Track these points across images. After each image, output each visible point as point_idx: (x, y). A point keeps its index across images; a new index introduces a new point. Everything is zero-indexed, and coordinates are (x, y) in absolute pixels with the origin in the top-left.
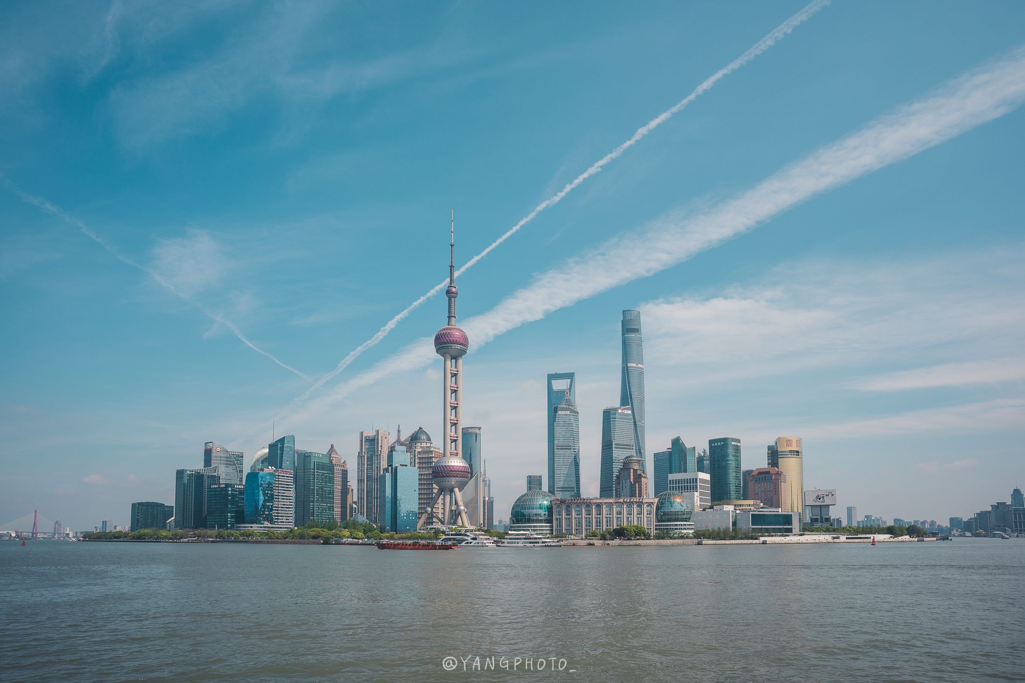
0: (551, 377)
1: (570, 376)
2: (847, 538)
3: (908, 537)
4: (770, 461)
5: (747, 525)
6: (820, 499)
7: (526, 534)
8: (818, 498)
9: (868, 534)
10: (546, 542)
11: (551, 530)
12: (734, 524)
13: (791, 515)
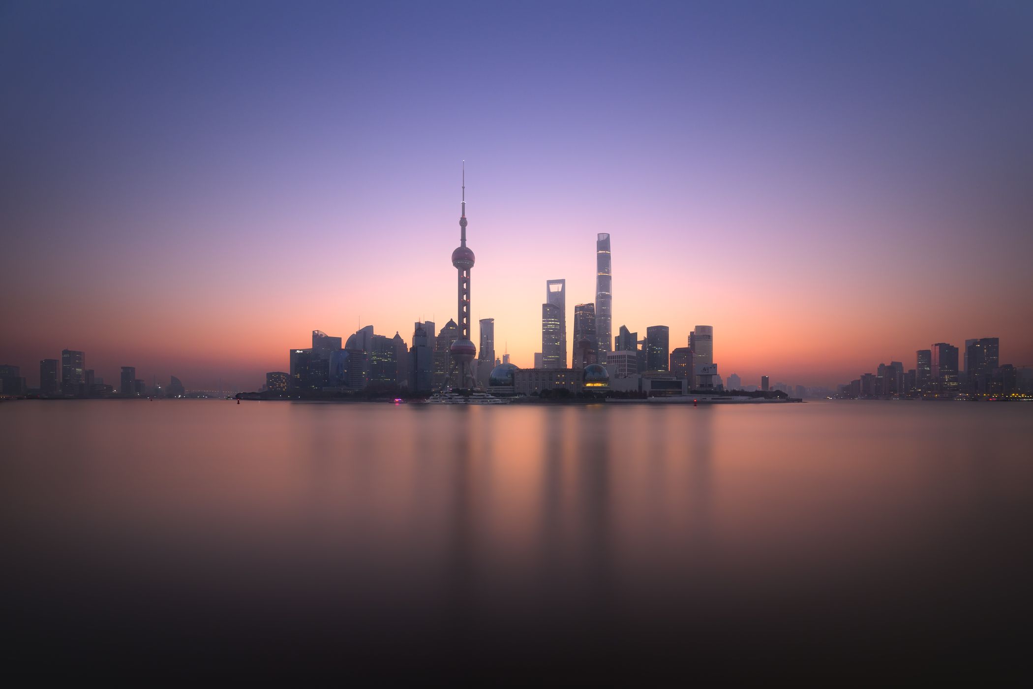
0: (550, 282)
1: (563, 282)
2: (712, 399)
3: (763, 398)
4: (690, 343)
5: (647, 387)
6: (705, 370)
7: (484, 395)
8: (704, 369)
9: (731, 396)
10: (496, 401)
11: (513, 391)
12: (640, 387)
13: (681, 382)
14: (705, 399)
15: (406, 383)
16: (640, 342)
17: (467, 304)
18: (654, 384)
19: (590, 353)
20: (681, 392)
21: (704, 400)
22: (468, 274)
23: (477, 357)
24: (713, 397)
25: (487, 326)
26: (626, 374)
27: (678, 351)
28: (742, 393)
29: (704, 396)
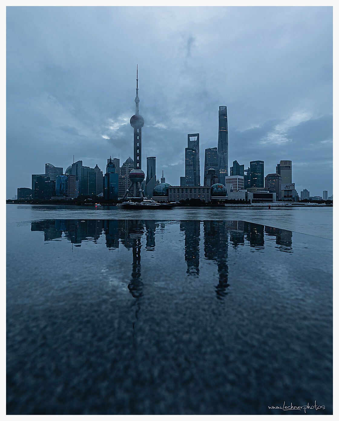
0: (189, 136)
1: (198, 135)
4: (277, 171)
5: (251, 196)
8: (287, 187)
11: (168, 199)
12: (246, 197)
13: (272, 194)
14: (288, 204)
15: (102, 194)
16: (246, 171)
17: (139, 148)
18: (255, 196)
19: (215, 177)
20: (272, 200)
21: (286, 205)
22: (140, 130)
23: (145, 180)
24: (292, 203)
25: (152, 161)
26: (238, 190)
27: (269, 176)
28: (311, 200)
29: (286, 203)
